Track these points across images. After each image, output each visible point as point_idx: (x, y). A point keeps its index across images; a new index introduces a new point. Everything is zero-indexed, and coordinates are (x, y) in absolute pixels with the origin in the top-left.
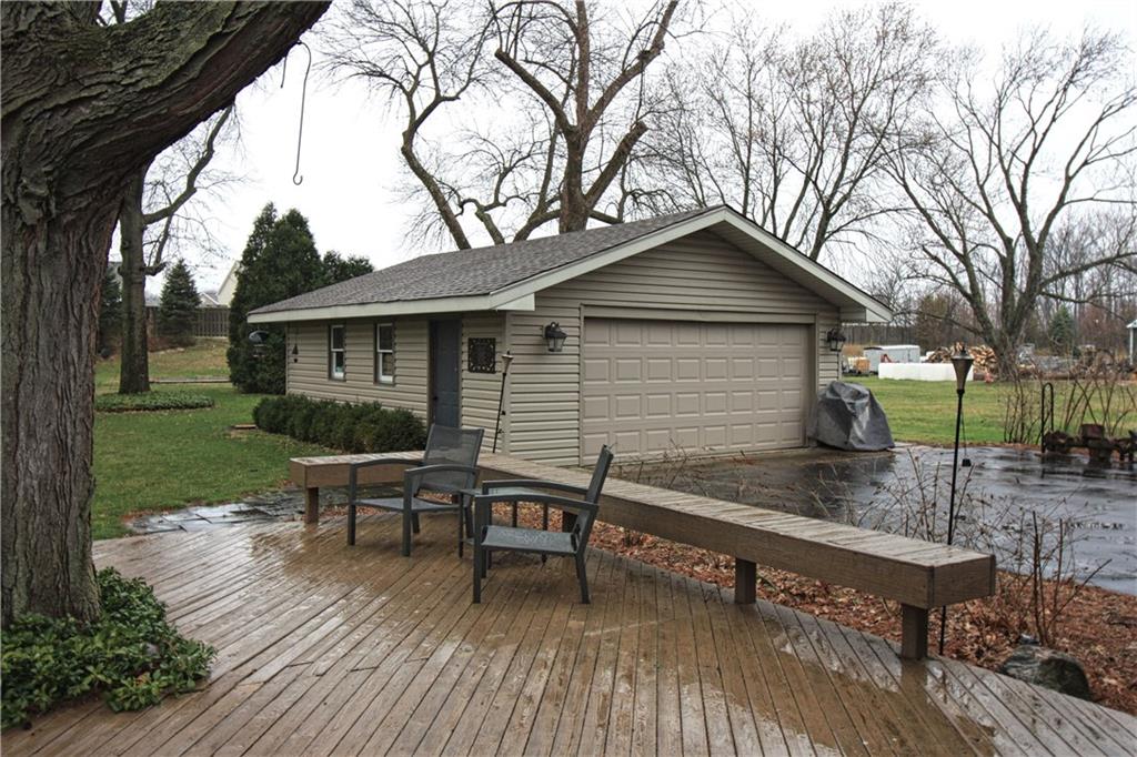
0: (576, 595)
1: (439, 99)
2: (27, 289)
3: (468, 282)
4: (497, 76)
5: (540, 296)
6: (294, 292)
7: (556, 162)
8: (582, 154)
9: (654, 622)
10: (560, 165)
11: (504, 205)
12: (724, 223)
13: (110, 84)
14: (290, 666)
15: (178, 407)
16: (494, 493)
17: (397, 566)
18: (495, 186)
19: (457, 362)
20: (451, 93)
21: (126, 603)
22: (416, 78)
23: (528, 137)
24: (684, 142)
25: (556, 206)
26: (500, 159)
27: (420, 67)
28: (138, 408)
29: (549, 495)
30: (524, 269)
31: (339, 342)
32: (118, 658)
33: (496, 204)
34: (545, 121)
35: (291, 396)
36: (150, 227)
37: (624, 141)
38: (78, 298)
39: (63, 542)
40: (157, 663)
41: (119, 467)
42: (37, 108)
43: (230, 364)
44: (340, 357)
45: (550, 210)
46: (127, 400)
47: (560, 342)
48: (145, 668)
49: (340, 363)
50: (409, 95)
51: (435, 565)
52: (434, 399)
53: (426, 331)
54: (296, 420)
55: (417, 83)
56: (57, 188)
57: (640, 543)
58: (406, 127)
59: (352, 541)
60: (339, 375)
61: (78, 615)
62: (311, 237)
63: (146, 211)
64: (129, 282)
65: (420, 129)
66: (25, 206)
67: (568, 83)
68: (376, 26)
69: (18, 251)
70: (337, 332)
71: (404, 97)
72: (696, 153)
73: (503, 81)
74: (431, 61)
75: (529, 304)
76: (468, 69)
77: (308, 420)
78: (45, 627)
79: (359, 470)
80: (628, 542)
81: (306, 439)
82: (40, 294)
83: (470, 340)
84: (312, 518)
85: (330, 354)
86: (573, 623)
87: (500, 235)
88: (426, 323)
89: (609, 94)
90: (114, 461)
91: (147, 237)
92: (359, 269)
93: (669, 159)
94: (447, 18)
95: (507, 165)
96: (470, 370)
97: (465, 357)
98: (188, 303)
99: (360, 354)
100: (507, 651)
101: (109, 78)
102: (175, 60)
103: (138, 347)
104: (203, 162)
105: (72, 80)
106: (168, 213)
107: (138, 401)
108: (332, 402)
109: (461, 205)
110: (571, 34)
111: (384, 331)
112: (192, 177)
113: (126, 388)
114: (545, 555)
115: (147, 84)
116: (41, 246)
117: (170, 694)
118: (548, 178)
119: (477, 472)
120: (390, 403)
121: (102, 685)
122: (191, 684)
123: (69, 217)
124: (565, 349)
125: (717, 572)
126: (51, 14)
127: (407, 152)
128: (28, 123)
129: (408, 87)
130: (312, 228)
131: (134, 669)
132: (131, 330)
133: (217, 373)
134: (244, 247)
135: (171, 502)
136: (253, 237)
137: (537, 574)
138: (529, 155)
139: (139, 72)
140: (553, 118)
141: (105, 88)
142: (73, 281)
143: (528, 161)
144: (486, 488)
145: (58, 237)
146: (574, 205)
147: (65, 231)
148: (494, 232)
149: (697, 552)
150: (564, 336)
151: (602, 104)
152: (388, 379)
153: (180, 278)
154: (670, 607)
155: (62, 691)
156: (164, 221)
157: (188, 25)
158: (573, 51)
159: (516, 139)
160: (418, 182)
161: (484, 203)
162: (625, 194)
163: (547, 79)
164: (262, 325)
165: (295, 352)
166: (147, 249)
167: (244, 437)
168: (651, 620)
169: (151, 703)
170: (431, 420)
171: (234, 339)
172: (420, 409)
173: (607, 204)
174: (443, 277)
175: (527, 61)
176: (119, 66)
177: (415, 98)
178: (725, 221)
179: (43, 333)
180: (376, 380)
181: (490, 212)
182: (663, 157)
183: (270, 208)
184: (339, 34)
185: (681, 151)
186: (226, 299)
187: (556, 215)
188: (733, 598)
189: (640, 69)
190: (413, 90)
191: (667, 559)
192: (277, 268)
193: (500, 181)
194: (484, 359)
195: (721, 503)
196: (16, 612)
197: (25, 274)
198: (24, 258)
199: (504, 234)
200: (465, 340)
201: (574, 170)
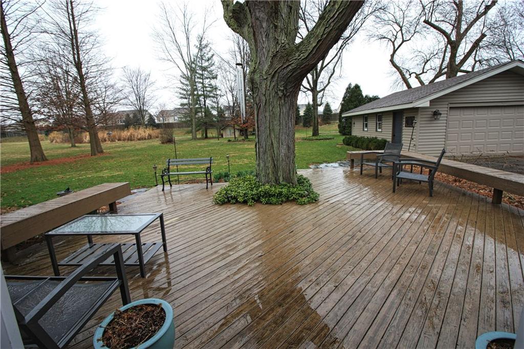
0: (428, 194)
1: (403, 41)
2: (280, 112)
3: (406, 99)
4: (425, 29)
5: (431, 101)
6: (356, 107)
7: (446, 54)
8: (457, 50)
9: (455, 205)
10: (448, 55)
11: (426, 72)
12: (517, 67)
13: (295, 59)
14: (338, 201)
15: (325, 139)
16: (402, 162)
17: (373, 181)
18: (423, 67)
19: (401, 124)
20: (408, 38)
21: (303, 182)
22: (396, 36)
23: (437, 48)
24: (506, 37)
25: (446, 70)
26: (425, 57)
27: (397, 32)
28: (316, 139)
29: (423, 164)
30: (427, 93)
31: (366, 121)
32: (299, 193)
33: (423, 72)
34: (443, 41)
35: (353, 136)
36: (319, 94)
37: (475, 42)
38: (291, 112)
39: (289, 168)
40: (307, 196)
41: (310, 153)
42: (280, 69)
43: (339, 128)
44: (366, 124)
45: (443, 72)
46: (314, 138)
47: (439, 116)
48: (305, 196)
49: (366, 126)
50: (393, 43)
51: (384, 181)
52: (393, 136)
53: (392, 116)
54: (353, 142)
55: (396, 38)
56: (285, 88)
57: (460, 181)
58: (392, 53)
59: (361, 174)
60: (366, 130)
61: (293, 184)
62: (361, 91)
63: (318, 90)
64: (314, 108)
65: (396, 53)
66: (279, 92)
67: (453, 26)
68: (383, 23)
69: (278, 103)
70: (365, 117)
71: (392, 43)
72: (511, 41)
73: (428, 30)
74: (401, 30)
75: (427, 104)
76: (414, 29)
77: (357, 142)
78: (286, 185)
79: (364, 155)
80: (455, 181)
81: (356, 147)
82: (283, 112)
83: (406, 118)
84: (352, 167)
85: (364, 124)
86: (424, 202)
87: (423, 83)
88: (392, 113)
89: (470, 26)
90: (309, 152)
91: (318, 96)
92: (375, 98)
93: (497, 45)
94: (407, 14)
95: (428, 59)
96: (406, 126)
97: (404, 123)
98: (329, 113)
99: (372, 124)
100: (399, 206)
101: (295, 58)
102: (310, 49)
103: (316, 125)
104: (332, 75)
105: (287, 60)
106: (323, 89)
107: (316, 138)
108: (364, 137)
109: (410, 75)
110: (455, 6)
111: (379, 116)
112: (329, 79)
113: (314, 135)
114: (420, 182)
115: (303, 58)
116: (283, 101)
117: (309, 203)
118: (443, 60)
119: (400, 156)
120: (380, 137)
121: (296, 199)
122: (314, 201)
123: (288, 94)
124: (441, 119)
125: (490, 193)
126: (283, 45)
127: (392, 61)
128: (279, 73)
129: (393, 40)
130: (362, 88)
131: (302, 196)
132: (315, 120)
133: (336, 130)
134: (343, 96)
135: (320, 162)
136: (345, 93)
137: (417, 186)
138: (437, 54)
139: (302, 55)
140: (446, 40)
141: (294, 61)
142: (290, 109)
143: (436, 56)
144: (400, 161)
145: (286, 99)
146: (452, 68)
147: (288, 97)
148: (421, 82)
149: (482, 186)
150: (441, 114)
151: (467, 30)
152: (380, 130)
153: (328, 106)
154: (464, 201)
155: (288, 198)
156: (323, 92)
157: (312, 39)
158: (456, 13)
159: (432, 49)
160: (395, 69)
161: (418, 73)
162: (476, 62)
163: (444, 26)
164: (345, 117)
165: (354, 124)
166: (318, 100)
167: (340, 146)
168: (454, 204)
169: (305, 204)
170: (392, 142)
171: (340, 121)
172: (389, 138)
173: (467, 66)
174: (399, 98)
175: (436, 21)
176: (297, 55)
177: (395, 43)
178: (517, 66)
179: (284, 121)
180: (376, 131)
181: (420, 76)
182: (494, 45)
183: (350, 84)
184: (371, 28)
185: (505, 41)
186: (338, 111)
187: (445, 73)
188: (491, 201)
189: (485, 13)
190: (394, 41)
191: (469, 187)
192: (351, 101)
193: (425, 64)
194: (410, 123)
195: (491, 169)
196: (281, 182)
197: (280, 108)
198: (279, 104)
199: (424, 82)
200: (405, 117)
201: (453, 56)
